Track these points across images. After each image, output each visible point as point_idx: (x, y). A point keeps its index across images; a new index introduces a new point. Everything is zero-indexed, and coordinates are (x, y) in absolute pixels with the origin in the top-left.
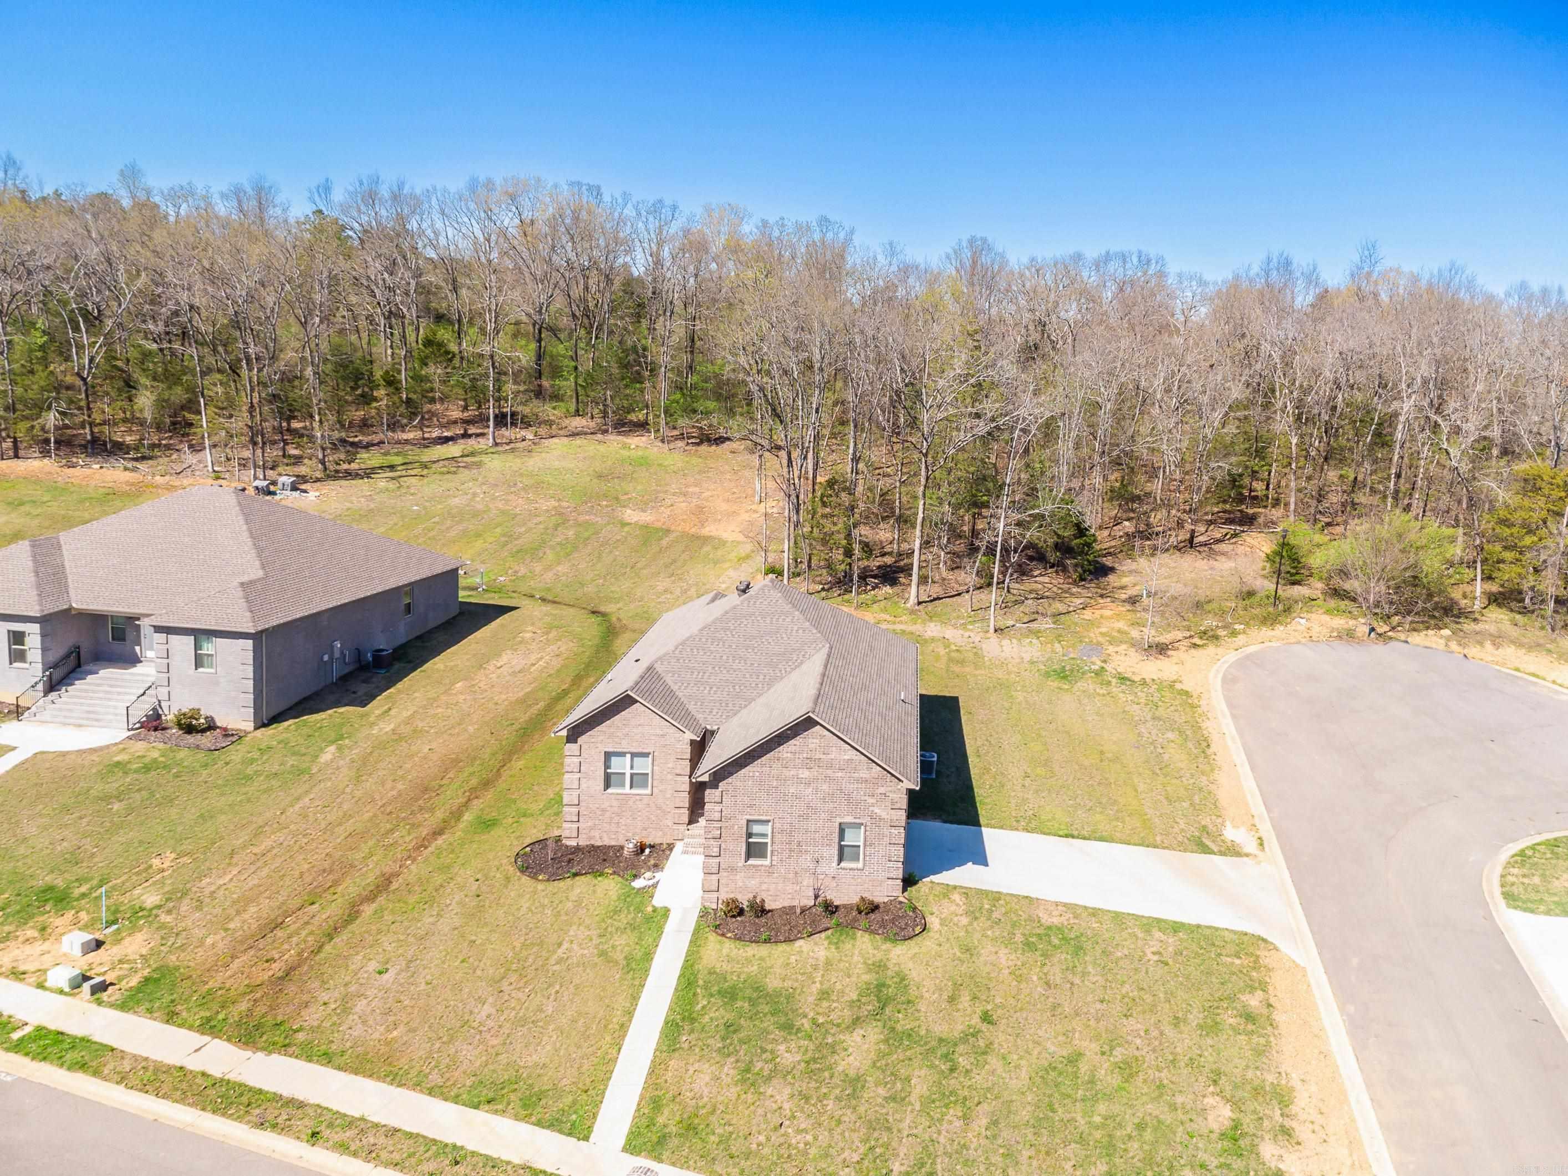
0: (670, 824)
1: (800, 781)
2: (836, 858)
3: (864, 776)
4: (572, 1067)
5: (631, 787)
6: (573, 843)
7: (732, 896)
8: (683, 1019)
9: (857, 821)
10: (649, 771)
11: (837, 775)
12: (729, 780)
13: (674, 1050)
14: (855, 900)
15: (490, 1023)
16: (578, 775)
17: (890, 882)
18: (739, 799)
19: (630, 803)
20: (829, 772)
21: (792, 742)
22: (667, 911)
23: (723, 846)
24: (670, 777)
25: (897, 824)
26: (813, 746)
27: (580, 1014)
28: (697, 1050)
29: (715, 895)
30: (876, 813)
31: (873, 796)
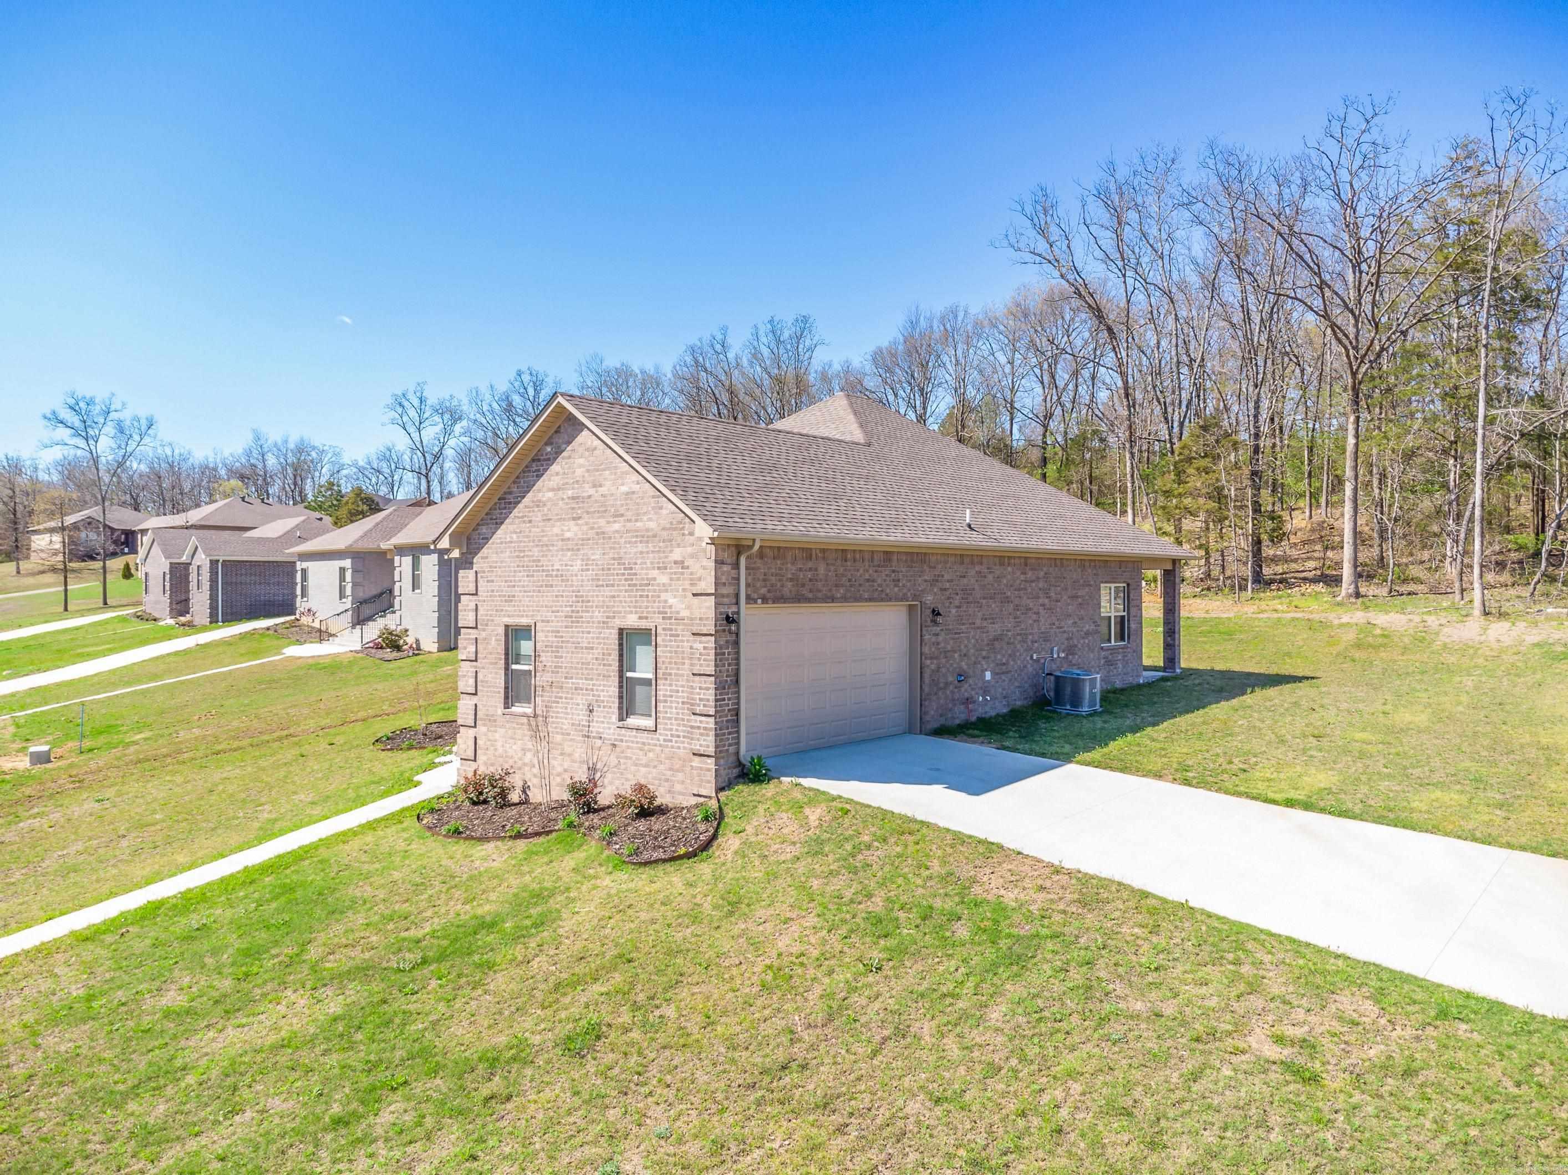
1: (566, 546)
2: (616, 703)
9: (643, 624)
12: (485, 551)
17: (695, 761)
18: (496, 587)
21: (555, 467)
23: (480, 676)
25: (703, 628)
29: (473, 767)
30: (671, 607)
31: (666, 568)
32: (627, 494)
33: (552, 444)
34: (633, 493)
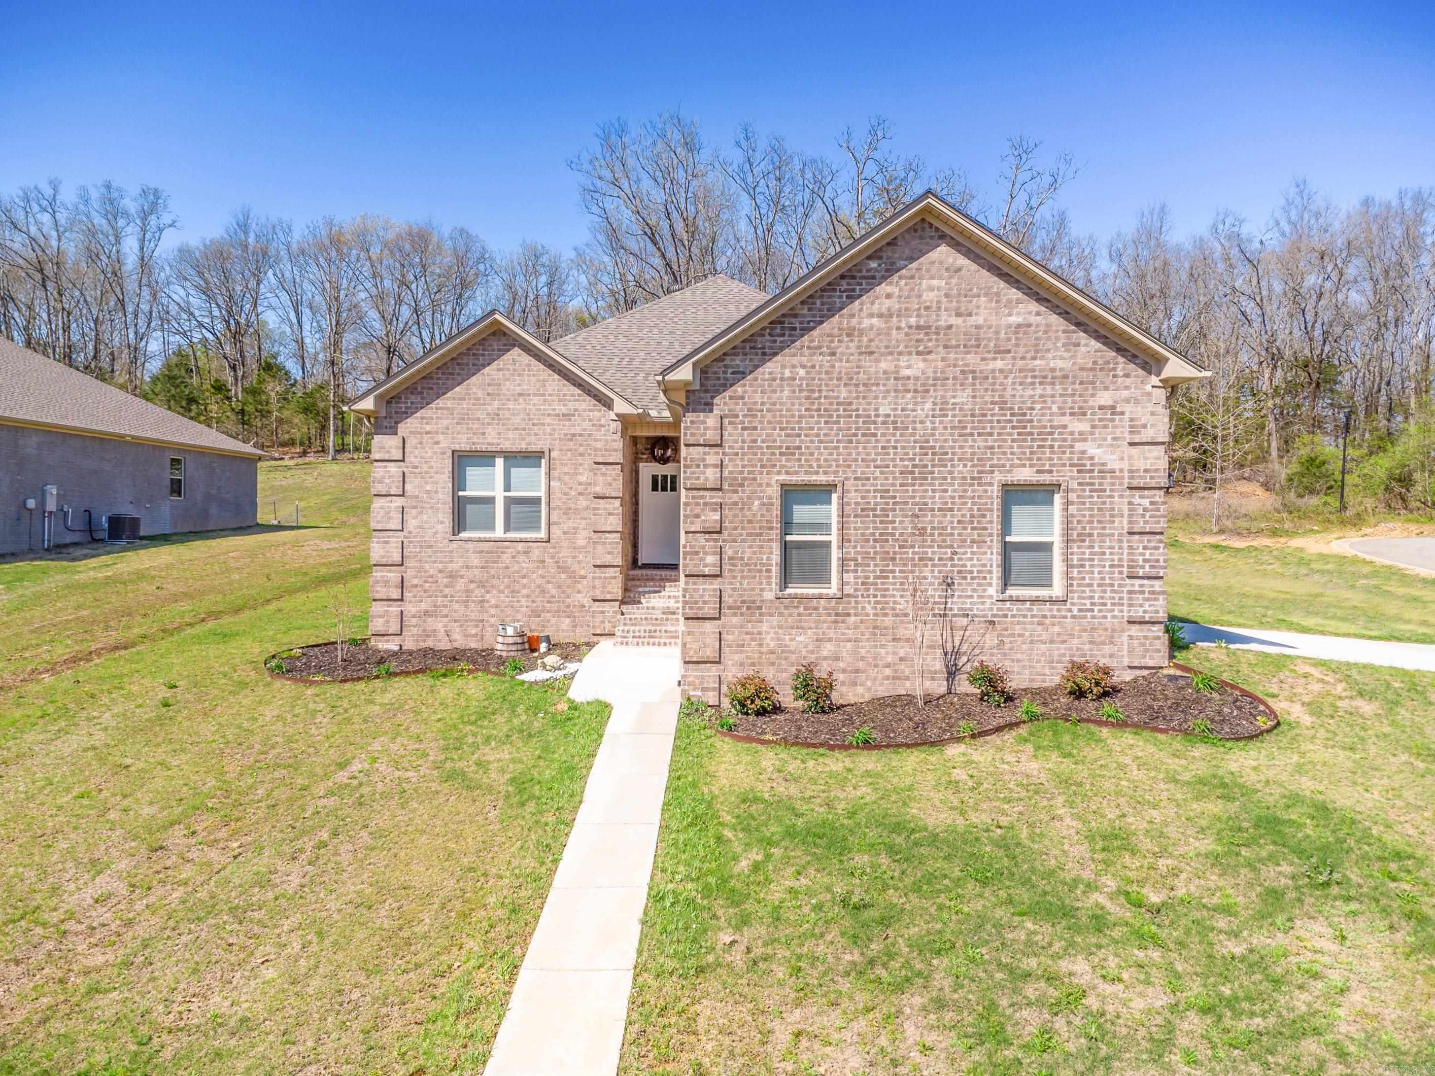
0: (586, 601)
1: (903, 386)
2: (997, 573)
3: (1060, 364)
4: (343, 1026)
5: (507, 528)
6: (392, 645)
7: (752, 672)
8: (707, 892)
9: (1046, 478)
10: (542, 493)
11: (991, 365)
12: (739, 389)
13: (701, 970)
14: (1053, 678)
15: (103, 914)
16: (399, 502)
17: (1135, 630)
18: (761, 435)
19: (506, 558)
20: (972, 359)
21: (884, 288)
22: (602, 710)
23: (728, 552)
24: (583, 503)
25: (1148, 481)
26: (929, 297)
27: (383, 890)
28: (781, 973)
29: (714, 670)
30: (1092, 458)
31: (1084, 414)
32: (1019, 326)
33: (881, 258)
34: (1030, 325)
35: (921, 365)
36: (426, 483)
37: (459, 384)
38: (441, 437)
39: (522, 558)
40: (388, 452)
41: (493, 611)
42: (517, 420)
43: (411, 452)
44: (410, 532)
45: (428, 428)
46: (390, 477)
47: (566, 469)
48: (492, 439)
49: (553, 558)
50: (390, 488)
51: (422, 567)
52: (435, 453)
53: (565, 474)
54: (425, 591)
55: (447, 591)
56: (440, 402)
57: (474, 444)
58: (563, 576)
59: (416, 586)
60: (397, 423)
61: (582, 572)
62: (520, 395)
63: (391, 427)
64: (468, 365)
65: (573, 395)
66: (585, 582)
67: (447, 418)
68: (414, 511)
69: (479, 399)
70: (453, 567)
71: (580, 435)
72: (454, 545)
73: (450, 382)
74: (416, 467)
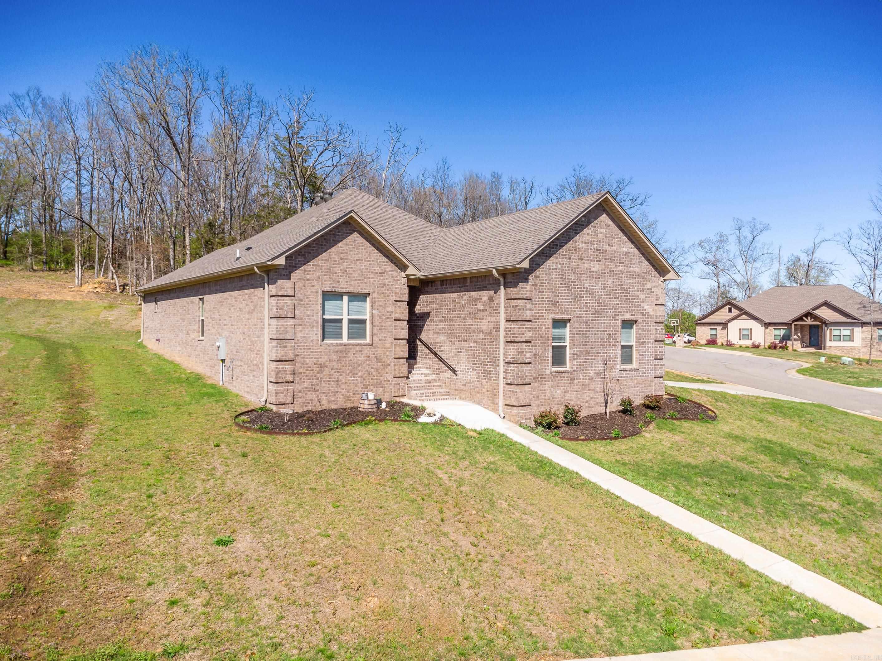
0: (390, 378)
1: (592, 275)
2: (620, 358)
3: (637, 270)
5: (349, 337)
6: (288, 410)
7: (542, 409)
10: (367, 317)
11: (618, 268)
12: (537, 272)
16: (291, 322)
19: (350, 355)
20: (613, 265)
24: (389, 323)
30: (645, 310)
31: (644, 291)
32: (626, 253)
34: (629, 252)
35: (598, 266)
36: (307, 310)
37: (325, 251)
38: (315, 283)
39: (358, 354)
40: (286, 291)
41: (343, 386)
42: (356, 275)
43: (299, 291)
44: (298, 340)
45: (308, 277)
46: (287, 306)
47: (381, 304)
48: (343, 285)
49: (374, 354)
50: (287, 312)
51: (304, 361)
52: (312, 292)
53: (380, 306)
54: (306, 376)
55: (318, 375)
56: (314, 262)
57: (333, 287)
58: (379, 364)
59: (301, 373)
60: (290, 273)
61: (388, 362)
62: (358, 260)
63: (287, 275)
64: (330, 240)
65: (384, 262)
66: (389, 367)
67: (318, 272)
68: (300, 327)
69: (336, 261)
70: (322, 361)
71: (388, 285)
72: (323, 347)
73: (320, 250)
74: (301, 300)
